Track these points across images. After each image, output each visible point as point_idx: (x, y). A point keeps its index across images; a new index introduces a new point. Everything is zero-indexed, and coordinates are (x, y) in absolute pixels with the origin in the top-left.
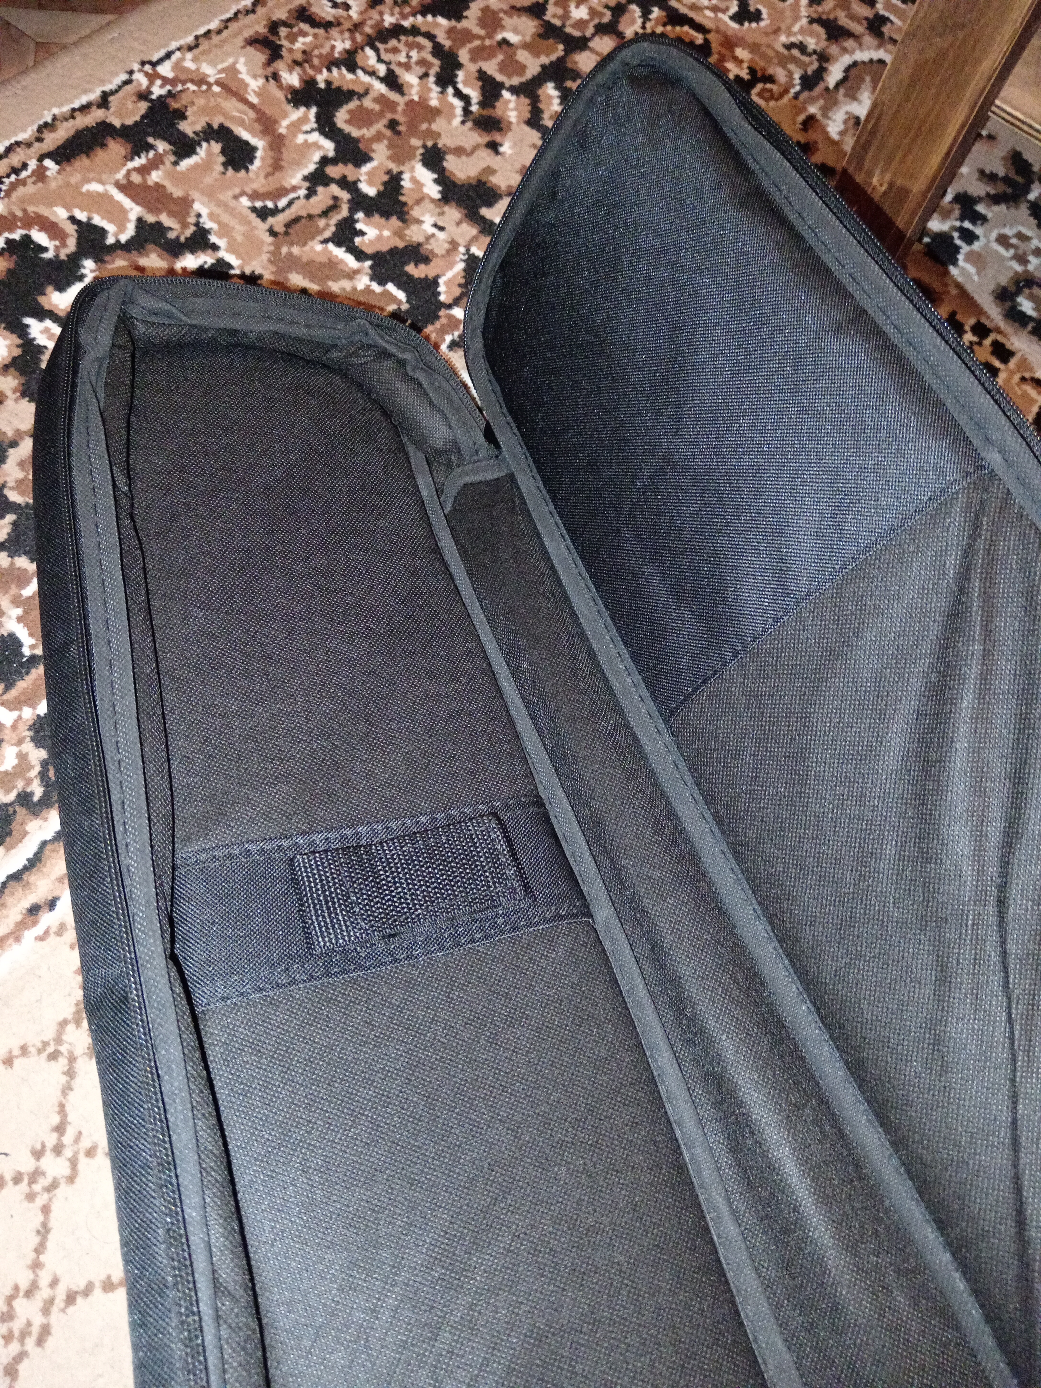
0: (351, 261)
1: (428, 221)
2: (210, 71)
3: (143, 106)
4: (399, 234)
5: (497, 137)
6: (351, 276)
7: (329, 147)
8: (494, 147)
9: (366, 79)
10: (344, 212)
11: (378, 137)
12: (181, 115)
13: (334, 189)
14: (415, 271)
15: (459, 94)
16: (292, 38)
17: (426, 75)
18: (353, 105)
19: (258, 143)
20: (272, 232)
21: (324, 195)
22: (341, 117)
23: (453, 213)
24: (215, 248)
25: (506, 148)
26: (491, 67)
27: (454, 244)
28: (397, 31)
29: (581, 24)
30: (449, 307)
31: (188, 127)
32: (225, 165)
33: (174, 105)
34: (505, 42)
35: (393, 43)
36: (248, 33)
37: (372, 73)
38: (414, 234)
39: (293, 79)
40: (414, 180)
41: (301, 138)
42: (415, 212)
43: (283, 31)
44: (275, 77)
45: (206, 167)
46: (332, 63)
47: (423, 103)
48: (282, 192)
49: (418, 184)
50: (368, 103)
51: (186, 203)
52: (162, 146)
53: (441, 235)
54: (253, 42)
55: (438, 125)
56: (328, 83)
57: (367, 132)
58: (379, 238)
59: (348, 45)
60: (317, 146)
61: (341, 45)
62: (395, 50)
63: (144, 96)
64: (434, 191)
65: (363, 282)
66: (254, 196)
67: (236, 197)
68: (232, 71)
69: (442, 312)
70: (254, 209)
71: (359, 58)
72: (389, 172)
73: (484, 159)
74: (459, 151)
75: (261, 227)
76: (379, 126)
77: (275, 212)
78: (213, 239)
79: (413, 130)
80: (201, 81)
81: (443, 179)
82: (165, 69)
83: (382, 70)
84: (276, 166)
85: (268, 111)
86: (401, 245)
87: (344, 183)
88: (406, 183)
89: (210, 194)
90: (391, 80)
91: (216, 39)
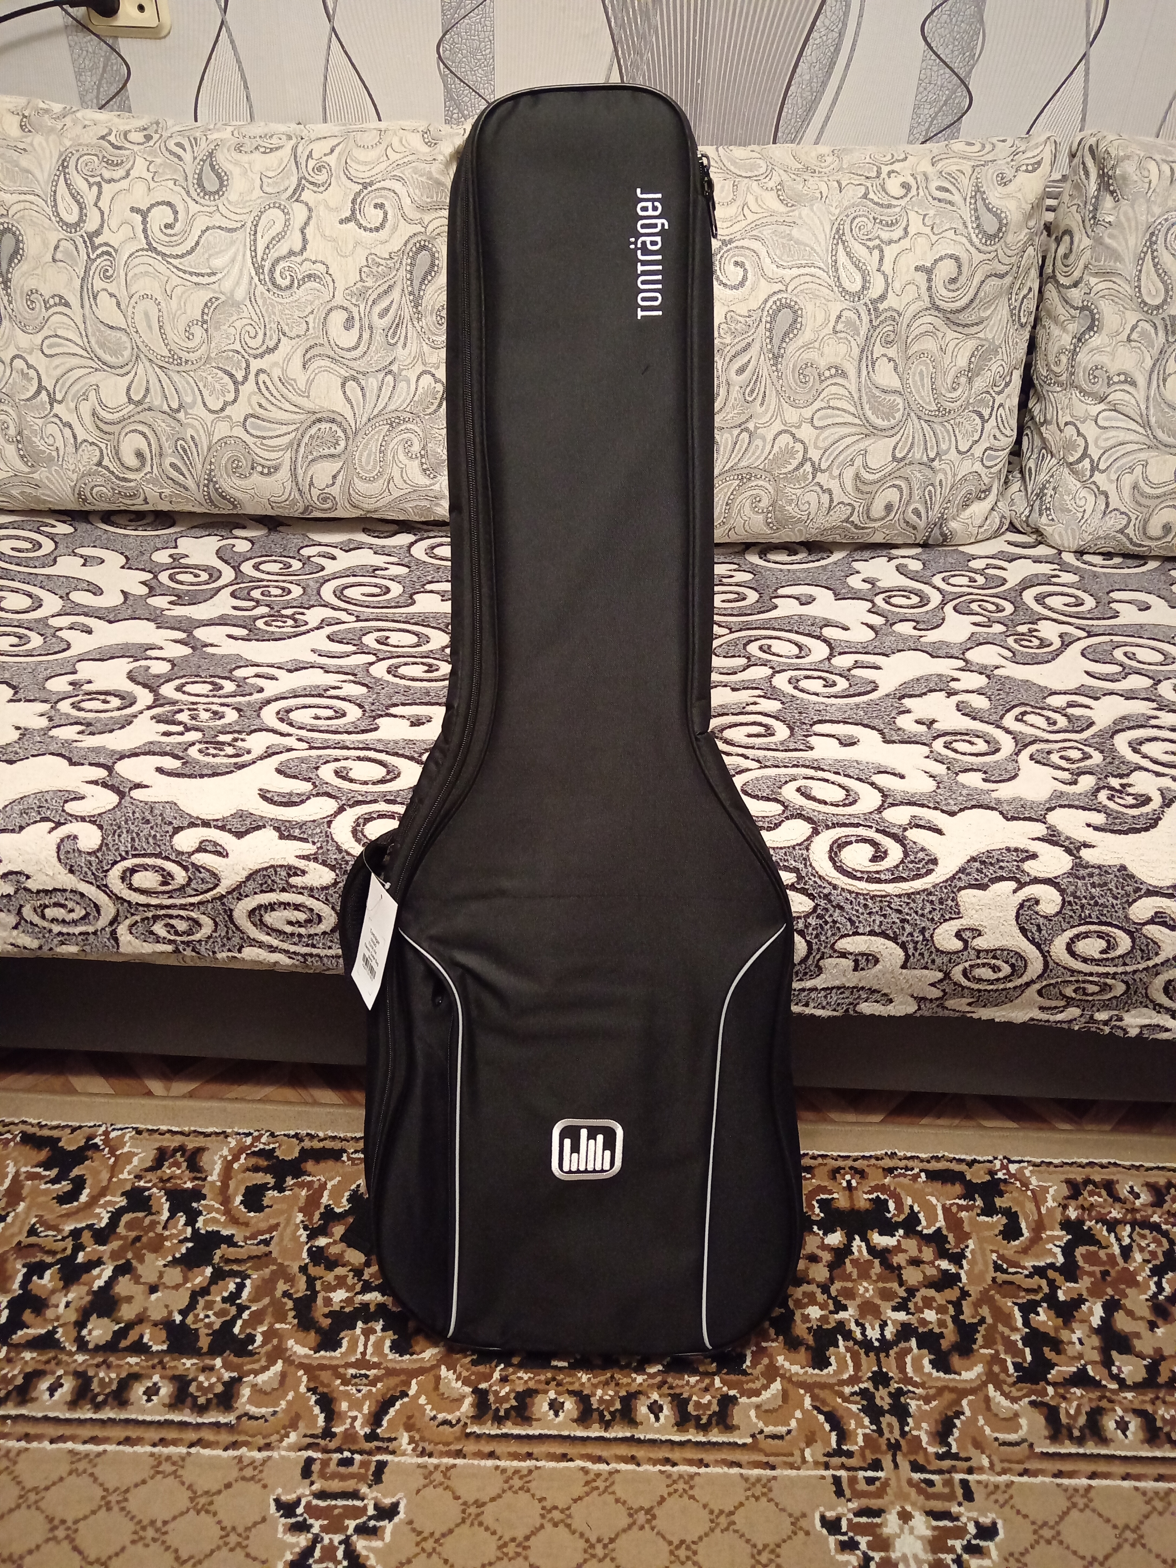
0: (1019, 1323)
2: (1034, 1181)
3: (988, 1178)
4: (1057, 1329)
5: (1160, 1322)
6: (1013, 1329)
7: (1061, 1260)
8: (1153, 1326)
9: (1113, 1240)
10: (1038, 1297)
11: (1091, 1274)
12: (1001, 1194)
13: (1044, 1283)
14: (1048, 1353)
15: (1159, 1285)
16: (1091, 1194)
17: (1148, 1261)
18: (1093, 1248)
20: (994, 1279)
21: (1037, 1281)
22: (1080, 1251)
23: (1096, 1341)
24: (961, 1267)
25: (1159, 1331)
27: (1080, 1356)
30: (1049, 1383)
31: (999, 1202)
32: (1001, 1232)
33: (1002, 1187)
35: (1147, 1232)
36: (1072, 1176)
37: (1118, 1240)
38: (1064, 1335)
39: (1073, 1214)
41: (1050, 1246)
43: (1090, 1187)
44: (1065, 1207)
46: (1102, 1220)
47: (1133, 1275)
48: (1016, 1265)
49: (1091, 1312)
50: (1102, 1254)
51: (968, 1236)
52: (979, 1202)
53: (1078, 1346)
54: (1069, 1182)
55: (1131, 1292)
56: (1090, 1228)
57: (1087, 1267)
58: (1044, 1322)
59: (1119, 1216)
60: (1054, 1255)
61: (1115, 1213)
62: (1144, 1237)
63: (992, 1173)
64: (1096, 1321)
65: (1016, 1337)
66: (1000, 1257)
67: (992, 1251)
68: (1046, 1190)
69: (1042, 1383)
70: (995, 1263)
72: (1080, 1295)
73: (1141, 1327)
74: (1130, 1313)
75: (991, 1273)
77: (1005, 1272)
78: (964, 1262)
79: (1114, 1285)
80: (1025, 1184)
81: (1107, 1321)
82: (1013, 1168)
83: (1126, 1241)
84: (1025, 1251)
85: (1046, 1221)
86: (1052, 1334)
87: (1052, 1284)
88: (1084, 1308)
89: (981, 1241)
90: (1126, 1252)
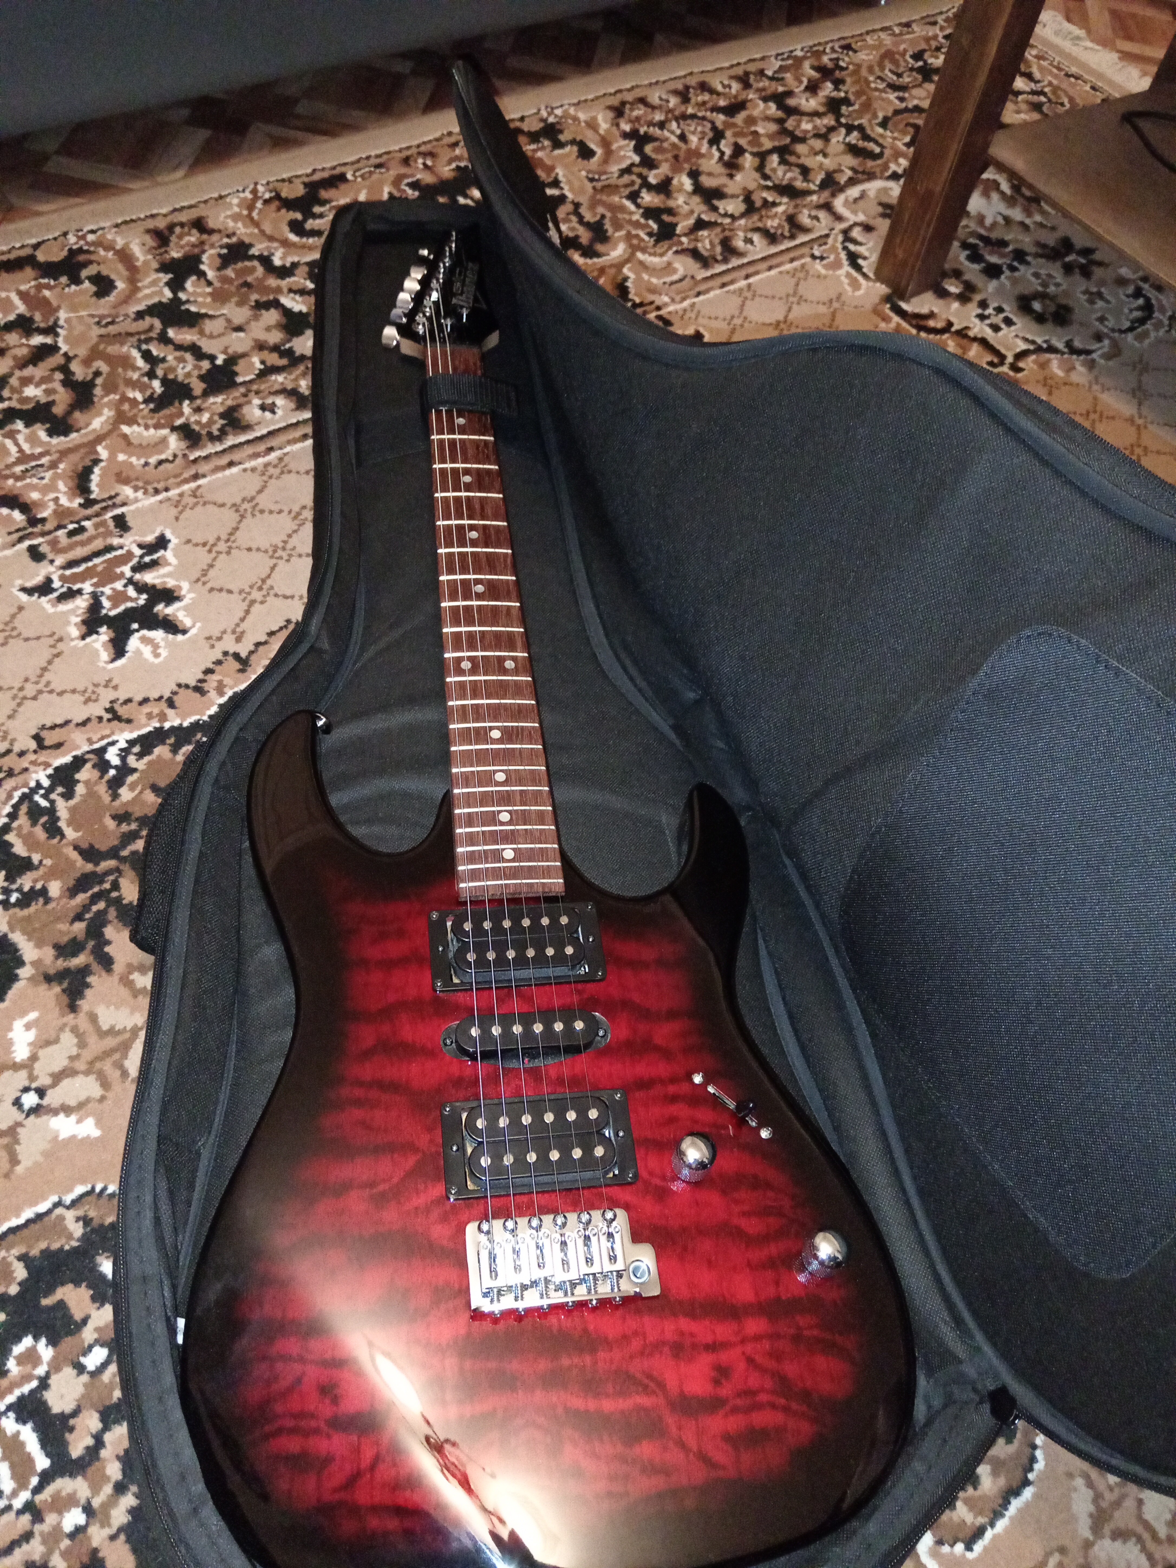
0: (632, 207)
1: (680, 200)
2: (582, 116)
3: (542, 125)
4: (663, 202)
5: (734, 172)
6: (631, 213)
7: (637, 159)
8: (731, 176)
9: (668, 134)
10: (636, 187)
11: (666, 160)
12: (561, 132)
13: (634, 177)
14: (666, 218)
15: (719, 149)
16: (632, 110)
17: (703, 138)
18: (656, 144)
19: (599, 151)
20: (594, 188)
21: (626, 179)
22: (648, 149)
23: (697, 199)
24: (562, 189)
25: (738, 178)
26: (743, 142)
27: (692, 212)
28: (693, 117)
29: (806, 132)
30: (680, 236)
31: (562, 138)
32: (578, 157)
33: (558, 127)
34: (756, 133)
35: (689, 122)
36: (609, 104)
37: (673, 132)
38: (671, 203)
39: (627, 128)
40: (679, 181)
41: (622, 153)
42: (675, 195)
43: (628, 106)
44: (618, 125)
45: (567, 155)
46: (651, 124)
47: (697, 149)
48: (605, 173)
49: (681, 184)
50: (665, 145)
51: (551, 169)
52: (546, 143)
53: (686, 207)
54: (610, 108)
55: (702, 161)
56: (646, 133)
57: (659, 157)
58: (652, 201)
59: (663, 118)
60: (630, 157)
61: (658, 117)
62: (689, 125)
63: (544, 120)
64: (689, 188)
65: (636, 217)
66: (589, 172)
67: (580, 171)
68: (594, 119)
69: (675, 238)
70: (587, 177)
71: (667, 126)
72: (667, 176)
73: (724, 180)
74: (710, 174)
75: (589, 186)
76: (669, 156)
77: (599, 180)
78: (562, 185)
79: (687, 160)
80: (575, 119)
81: (697, 184)
82: (558, 112)
83: (678, 132)
84: (606, 161)
85: (608, 139)
86: (662, 206)
87: (640, 175)
88: (675, 182)
89: (566, 167)
90: (683, 137)
91: (589, 103)
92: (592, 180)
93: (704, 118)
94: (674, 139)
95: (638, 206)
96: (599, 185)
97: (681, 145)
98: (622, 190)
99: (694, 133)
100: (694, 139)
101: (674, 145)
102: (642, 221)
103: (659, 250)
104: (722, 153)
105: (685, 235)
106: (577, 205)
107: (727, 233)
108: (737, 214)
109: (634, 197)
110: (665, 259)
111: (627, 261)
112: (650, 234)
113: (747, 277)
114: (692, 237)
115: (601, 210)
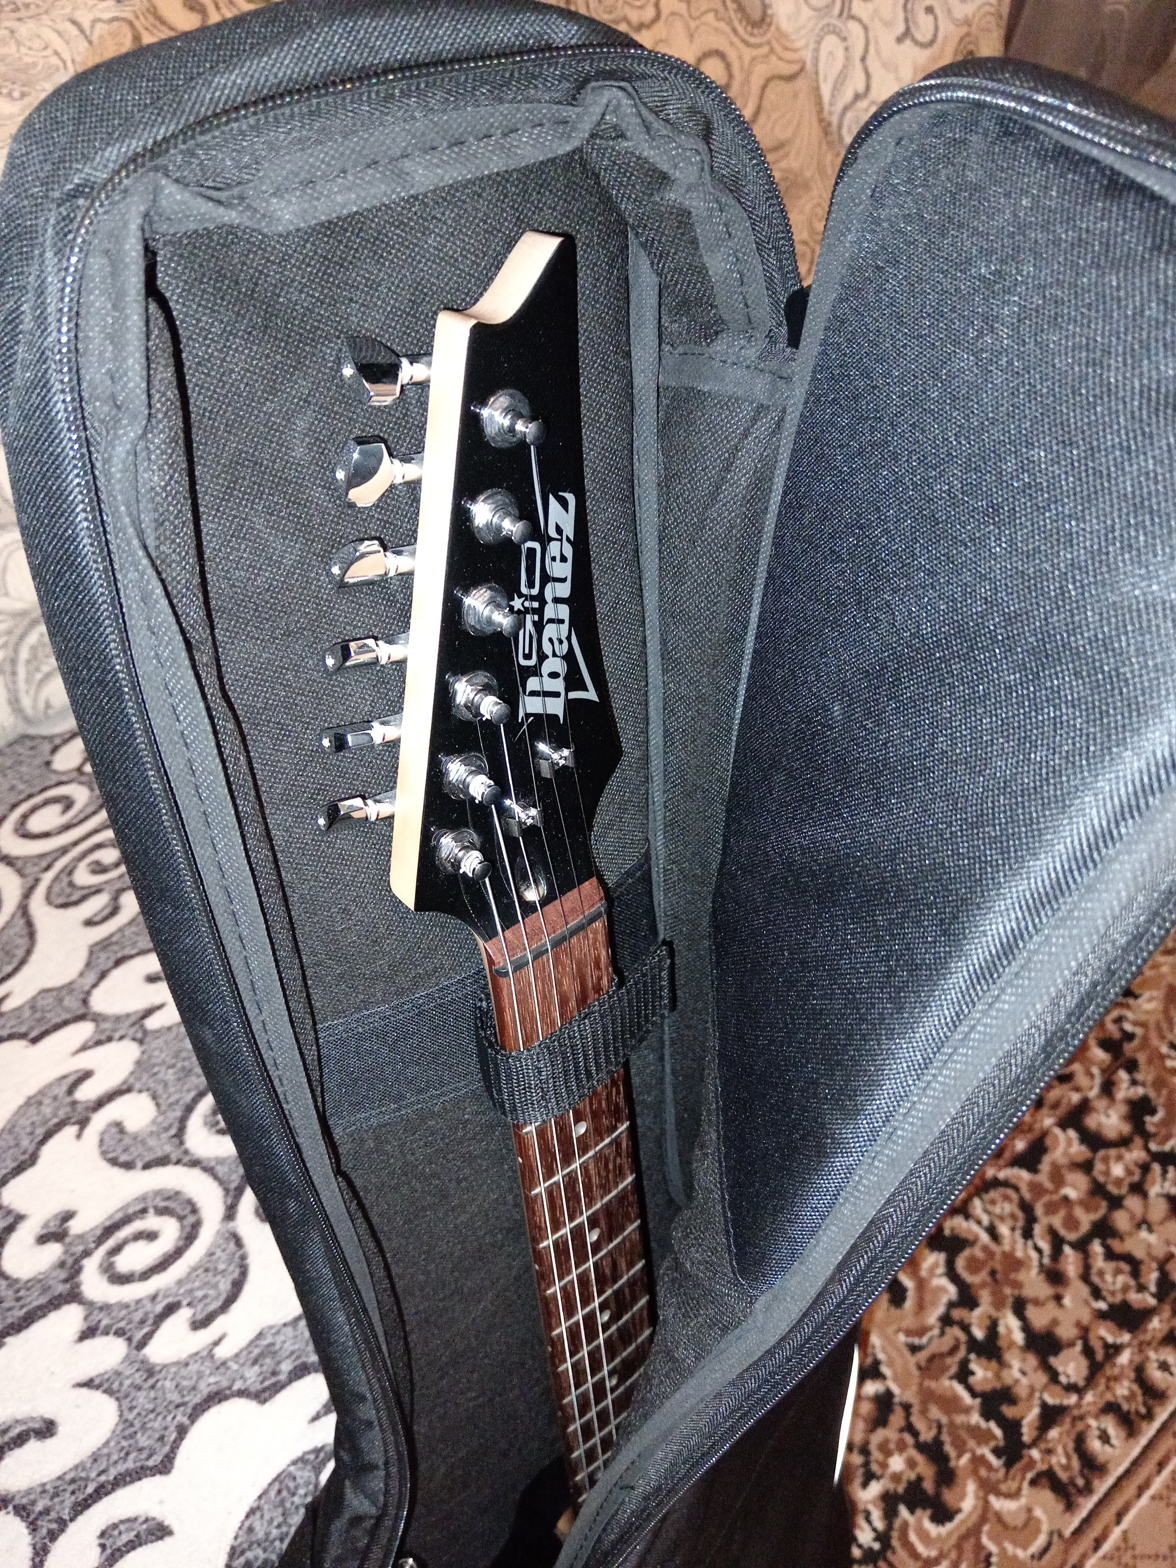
1: (1015, 1367)
4: (998, 1376)
5: (1060, 1290)
6: (967, 1410)
8: (1058, 1298)
9: (975, 1228)
14: (1009, 1411)
25: (1067, 1301)
26: (1057, 1221)
28: (995, 1182)
29: (1118, 1182)
30: (1030, 1447)
32: (889, 1303)
34: (1066, 1197)
37: (979, 1222)
40: (1006, 1327)
42: (1007, 1357)
46: (953, 1211)
49: (1009, 1331)
53: (1024, 1381)
55: (1021, 1276)
58: (985, 1379)
64: (1019, 1337)
65: (976, 1418)
66: (909, 1333)
69: (1025, 1452)
71: (971, 1207)
72: (990, 1317)
73: (1053, 1310)
74: (1037, 1302)
75: (912, 1360)
76: (986, 1274)
78: (883, 1369)
81: (1026, 1328)
83: (985, 1220)
89: (880, 1328)
92: (914, 1349)
93: (1006, 1184)
94: (985, 1237)
95: (974, 1394)
96: (923, 1356)
97: (993, 1246)
98: (949, 1361)
99: (1002, 1218)
100: (1004, 1230)
101: (985, 1248)
102: (983, 1424)
103: (1012, 1485)
104: (1039, 1250)
105: (1034, 1443)
106: (907, 1408)
107: (1080, 1426)
108: (1081, 1383)
109: (963, 1375)
110: (1023, 1501)
111: (983, 1519)
112: (997, 1452)
113: (1119, 1517)
114: (1043, 1446)
115: (935, 1412)
